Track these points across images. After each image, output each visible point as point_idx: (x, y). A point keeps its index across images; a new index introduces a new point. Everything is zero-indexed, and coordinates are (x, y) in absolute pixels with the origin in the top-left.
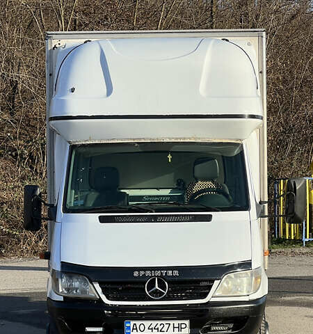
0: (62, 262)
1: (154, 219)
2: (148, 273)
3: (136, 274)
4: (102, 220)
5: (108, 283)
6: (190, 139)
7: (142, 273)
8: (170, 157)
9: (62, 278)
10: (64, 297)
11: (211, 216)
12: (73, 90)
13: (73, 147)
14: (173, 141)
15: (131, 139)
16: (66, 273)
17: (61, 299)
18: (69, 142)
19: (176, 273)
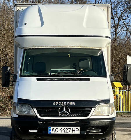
0: (18, 98)
1: (63, 80)
2: (60, 103)
3: (54, 104)
4: (38, 80)
5: (40, 108)
6: (78, 46)
7: (57, 103)
8: (69, 55)
9: (18, 106)
10: (19, 115)
11: (89, 79)
12: (25, 24)
13: (25, 50)
14: (71, 47)
15: (52, 46)
16: (20, 104)
17: (17, 116)
18: (24, 48)
19: (74, 103)
